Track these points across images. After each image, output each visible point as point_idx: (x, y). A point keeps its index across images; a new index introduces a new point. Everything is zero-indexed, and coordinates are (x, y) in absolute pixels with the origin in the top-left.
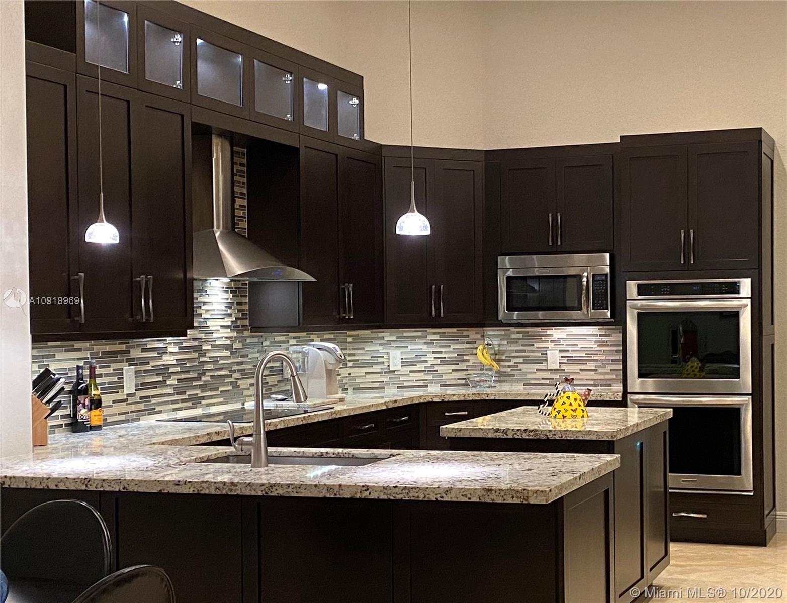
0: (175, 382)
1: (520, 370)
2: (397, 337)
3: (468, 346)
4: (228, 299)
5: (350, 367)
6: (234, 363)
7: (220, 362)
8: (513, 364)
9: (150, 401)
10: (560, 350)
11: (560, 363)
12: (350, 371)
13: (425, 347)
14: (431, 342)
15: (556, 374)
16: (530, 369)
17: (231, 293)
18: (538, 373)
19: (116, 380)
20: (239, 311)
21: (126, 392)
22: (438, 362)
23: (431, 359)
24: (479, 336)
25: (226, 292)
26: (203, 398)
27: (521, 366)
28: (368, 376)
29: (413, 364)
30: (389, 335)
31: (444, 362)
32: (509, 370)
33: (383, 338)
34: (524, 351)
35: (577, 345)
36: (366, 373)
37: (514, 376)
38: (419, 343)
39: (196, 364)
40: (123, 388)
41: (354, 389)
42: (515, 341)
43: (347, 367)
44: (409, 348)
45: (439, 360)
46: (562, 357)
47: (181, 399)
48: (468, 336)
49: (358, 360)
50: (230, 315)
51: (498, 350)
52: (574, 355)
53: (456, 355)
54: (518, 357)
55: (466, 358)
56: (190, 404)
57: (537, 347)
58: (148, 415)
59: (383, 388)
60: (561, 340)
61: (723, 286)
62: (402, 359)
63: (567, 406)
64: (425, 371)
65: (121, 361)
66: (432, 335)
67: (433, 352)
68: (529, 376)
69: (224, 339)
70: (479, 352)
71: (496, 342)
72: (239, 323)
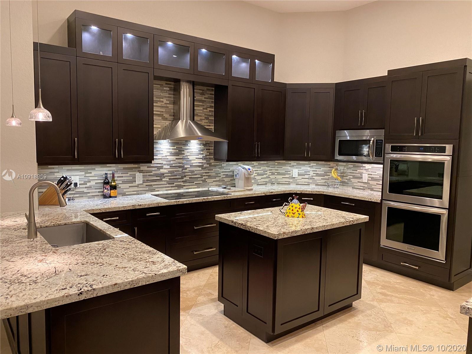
0: (168, 180)
1: (351, 181)
2: (297, 164)
3: (329, 169)
4: (201, 148)
5: (276, 175)
6: (204, 172)
7: (195, 172)
8: (348, 178)
9: (153, 187)
10: (368, 174)
11: (368, 180)
12: (276, 176)
13: (309, 168)
14: (312, 167)
15: (366, 184)
16: (354, 181)
17: (203, 145)
18: (358, 183)
19: (132, 178)
20: (207, 152)
21: (137, 183)
22: (315, 175)
23: (311, 173)
24: (335, 165)
25: (201, 145)
26: (185, 186)
27: (352, 180)
28: (283, 179)
29: (304, 175)
30: (293, 163)
31: (318, 175)
32: (347, 181)
33: (291, 164)
34: (353, 173)
35: (376, 172)
36: (283, 178)
37: (348, 183)
38: (307, 167)
39: (181, 173)
40: (136, 182)
41: (277, 184)
42: (350, 168)
43: (274, 175)
44: (302, 168)
45: (315, 174)
46: (369, 177)
47: (171, 186)
48: (330, 165)
49: (279, 172)
50: (203, 154)
51: (343, 172)
52: (374, 177)
53: (323, 173)
54: (350, 175)
55: (328, 174)
56: (177, 188)
57: (358, 172)
58: (151, 192)
59: (290, 184)
60: (369, 169)
61: (437, 148)
62: (298, 173)
63: (290, 211)
64: (309, 178)
65: (135, 171)
66: (313, 163)
67: (313, 171)
68: (355, 184)
69: (198, 163)
70: (332, 172)
71: (342, 168)
72: (208, 157)
